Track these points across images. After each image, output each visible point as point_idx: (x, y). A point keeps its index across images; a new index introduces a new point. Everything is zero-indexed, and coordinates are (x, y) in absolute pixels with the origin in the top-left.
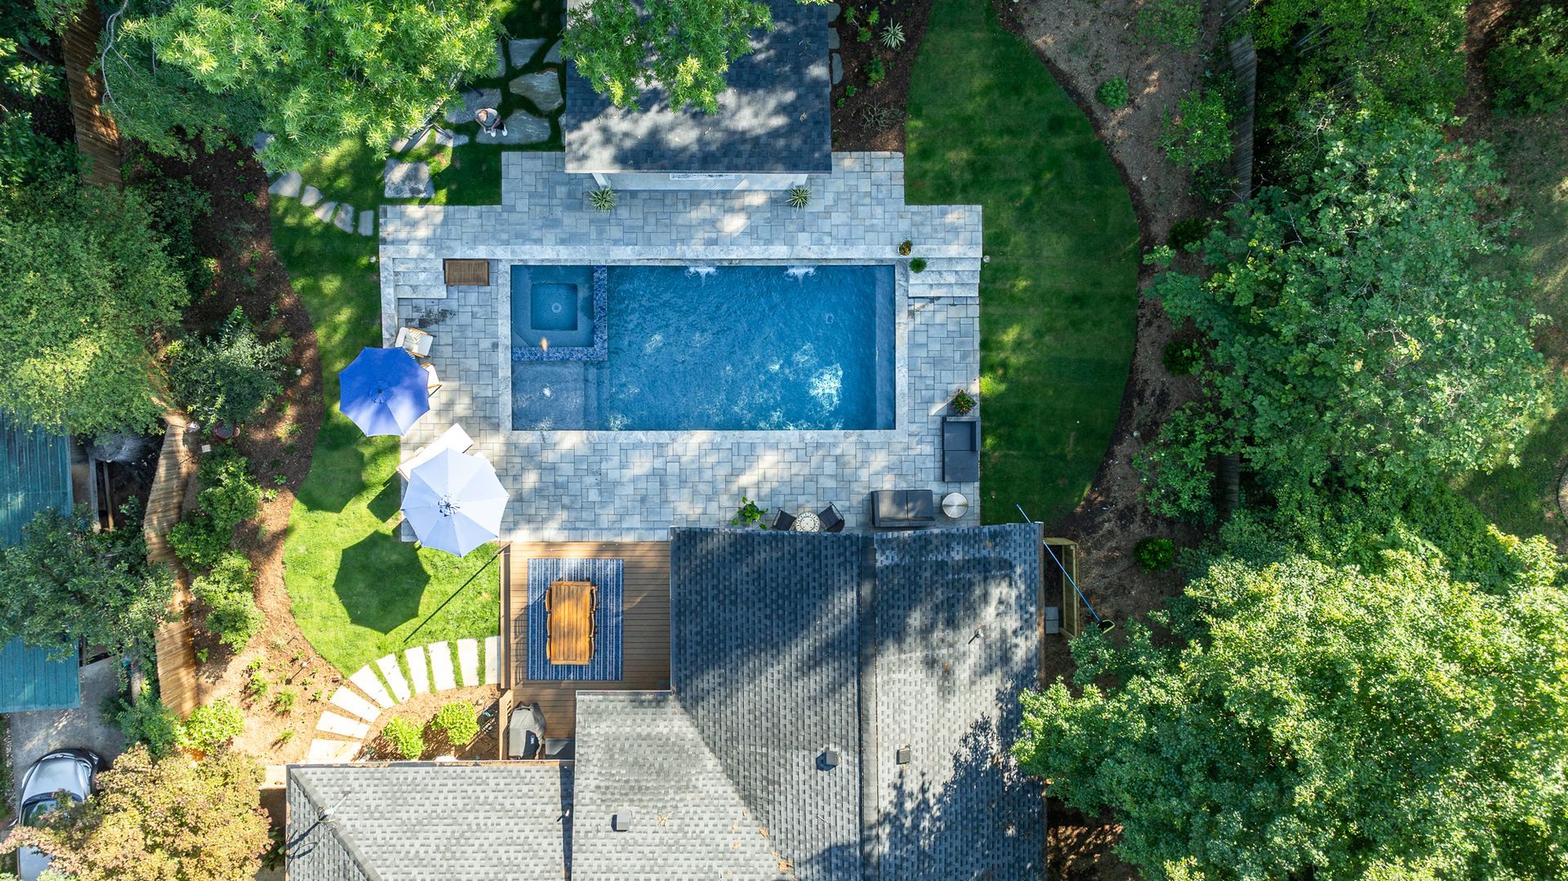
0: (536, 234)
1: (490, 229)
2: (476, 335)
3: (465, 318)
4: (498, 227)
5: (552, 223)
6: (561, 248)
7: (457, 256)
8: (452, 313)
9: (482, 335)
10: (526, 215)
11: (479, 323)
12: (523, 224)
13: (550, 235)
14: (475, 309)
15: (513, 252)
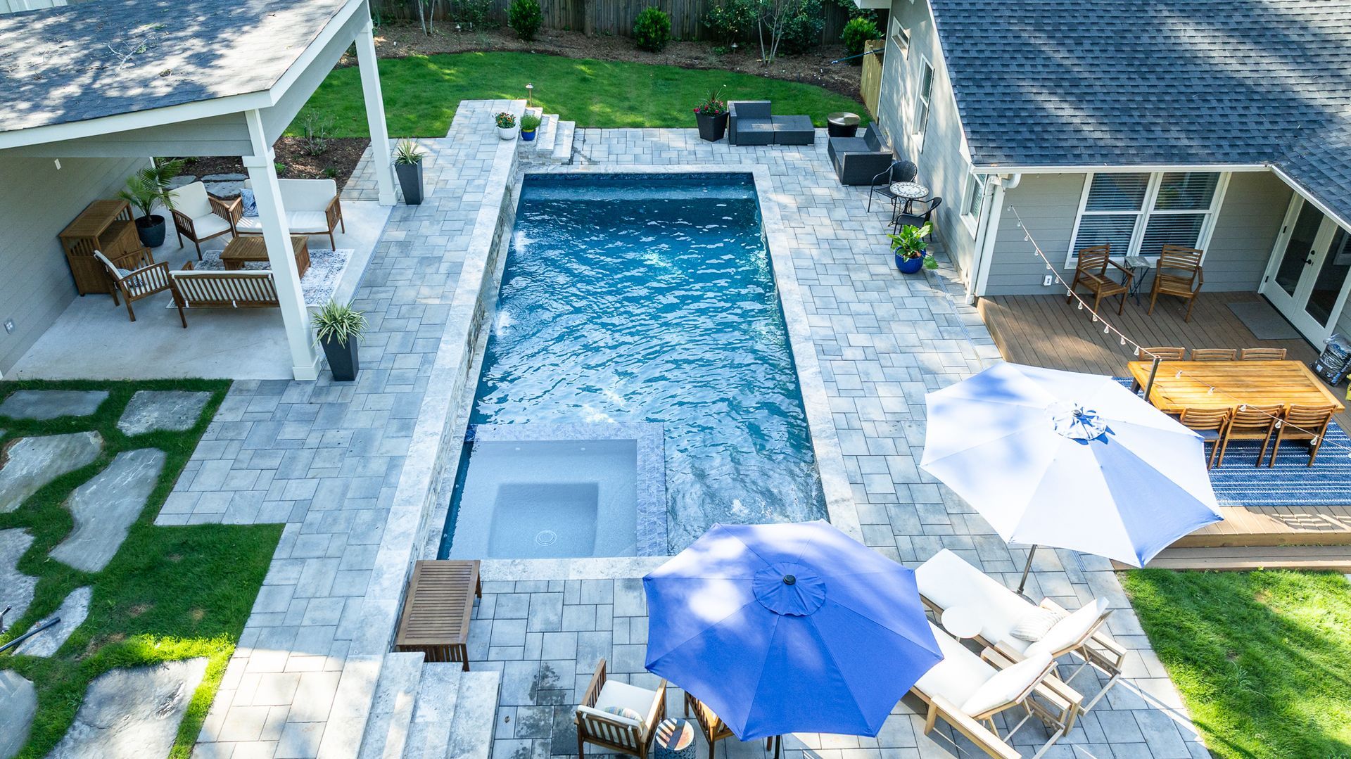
0: (377, 466)
1: (338, 542)
2: (605, 622)
3: (559, 649)
4: (341, 527)
5: (361, 444)
6: (418, 430)
7: (391, 607)
8: (545, 672)
9: (605, 611)
10: (328, 483)
11: (573, 618)
12: (346, 488)
13: (387, 445)
14: (537, 624)
15: (408, 502)
